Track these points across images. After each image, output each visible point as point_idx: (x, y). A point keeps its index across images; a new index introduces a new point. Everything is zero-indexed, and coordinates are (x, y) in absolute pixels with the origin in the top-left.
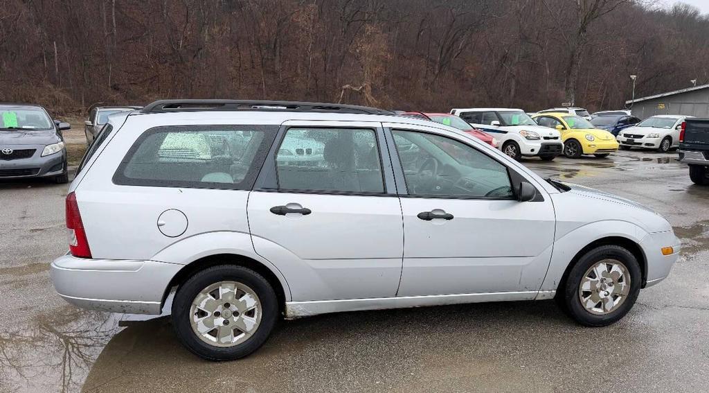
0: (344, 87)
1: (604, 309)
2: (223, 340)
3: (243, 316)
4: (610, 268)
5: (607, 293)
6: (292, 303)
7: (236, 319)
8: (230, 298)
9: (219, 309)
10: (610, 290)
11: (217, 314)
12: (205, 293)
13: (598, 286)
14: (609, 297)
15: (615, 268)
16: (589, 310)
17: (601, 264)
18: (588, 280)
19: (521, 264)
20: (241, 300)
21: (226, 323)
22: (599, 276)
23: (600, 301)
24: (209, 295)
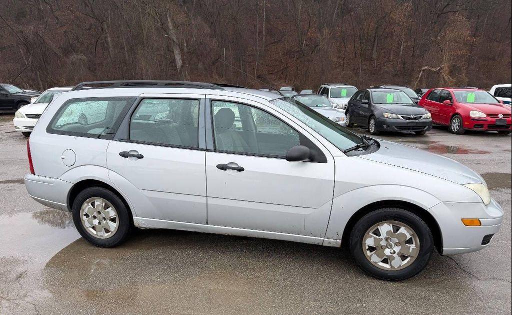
0: (423, 68)
1: (391, 265)
2: (99, 234)
3: (108, 221)
4: (396, 229)
5: (392, 251)
6: (137, 217)
7: (104, 222)
8: (100, 208)
9: (95, 214)
10: (397, 249)
11: (95, 217)
12: (88, 203)
13: (383, 243)
14: (395, 255)
15: (403, 230)
16: (374, 264)
17: (385, 224)
18: (372, 236)
19: (303, 213)
20: (107, 210)
21: (99, 223)
22: (384, 235)
23: (385, 257)
24: (90, 204)
